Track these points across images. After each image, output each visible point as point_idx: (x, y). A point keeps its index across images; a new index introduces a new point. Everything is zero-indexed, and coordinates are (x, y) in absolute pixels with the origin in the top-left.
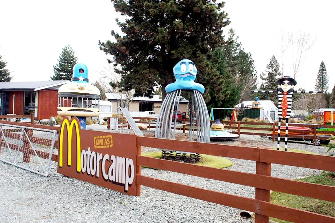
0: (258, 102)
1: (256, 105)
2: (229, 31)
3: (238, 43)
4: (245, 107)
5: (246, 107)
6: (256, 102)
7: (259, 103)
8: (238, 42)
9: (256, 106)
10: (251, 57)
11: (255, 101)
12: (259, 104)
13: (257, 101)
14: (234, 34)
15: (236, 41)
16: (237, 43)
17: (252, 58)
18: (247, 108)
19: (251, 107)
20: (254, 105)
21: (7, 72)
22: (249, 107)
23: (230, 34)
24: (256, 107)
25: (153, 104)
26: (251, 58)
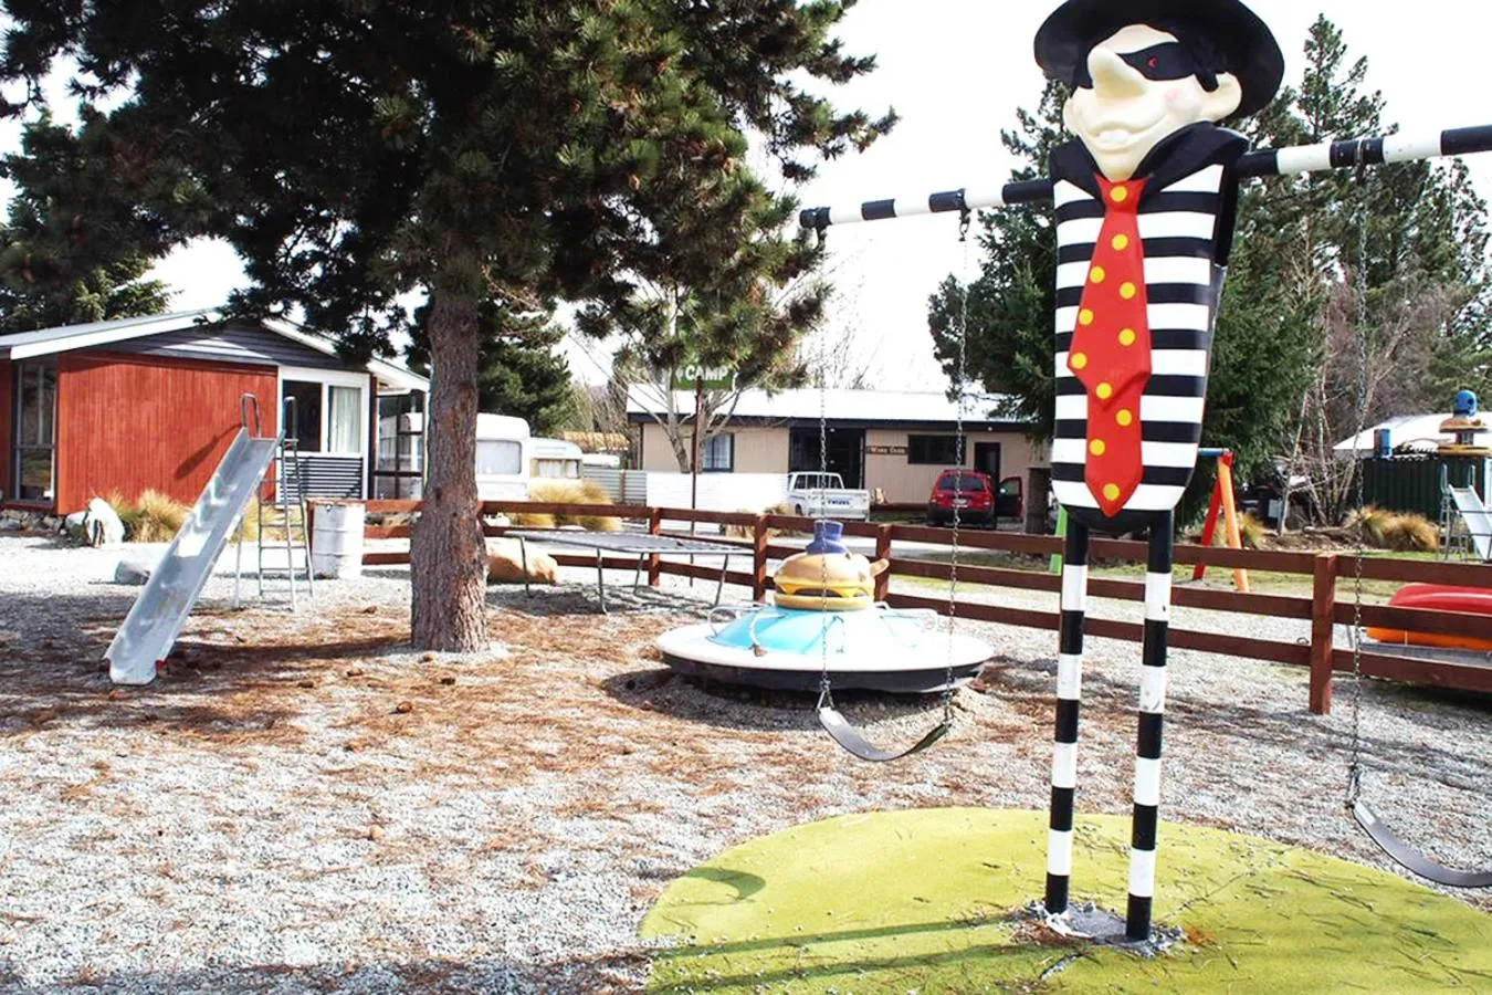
0: (1474, 419)
1: (1464, 435)
2: (1311, 38)
3: (1364, 98)
4: (1398, 450)
5: (1400, 447)
6: (1460, 418)
7: (1478, 423)
8: (1364, 89)
9: (1459, 441)
10: (1465, 181)
11: (1456, 413)
12: (1482, 431)
13: (1467, 412)
14: (1340, 49)
15: (1349, 86)
16: (1357, 98)
17: (1469, 187)
18: (1406, 453)
19: (1434, 448)
20: (1452, 437)
21: (158, 294)
22: (1415, 446)
23: (1315, 55)
24: (1460, 449)
25: (862, 433)
26: (1466, 191)
